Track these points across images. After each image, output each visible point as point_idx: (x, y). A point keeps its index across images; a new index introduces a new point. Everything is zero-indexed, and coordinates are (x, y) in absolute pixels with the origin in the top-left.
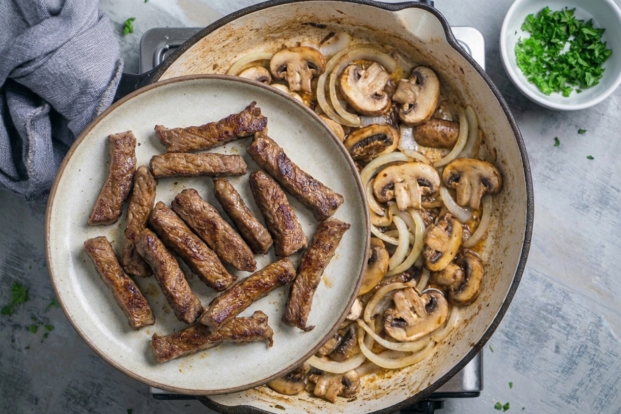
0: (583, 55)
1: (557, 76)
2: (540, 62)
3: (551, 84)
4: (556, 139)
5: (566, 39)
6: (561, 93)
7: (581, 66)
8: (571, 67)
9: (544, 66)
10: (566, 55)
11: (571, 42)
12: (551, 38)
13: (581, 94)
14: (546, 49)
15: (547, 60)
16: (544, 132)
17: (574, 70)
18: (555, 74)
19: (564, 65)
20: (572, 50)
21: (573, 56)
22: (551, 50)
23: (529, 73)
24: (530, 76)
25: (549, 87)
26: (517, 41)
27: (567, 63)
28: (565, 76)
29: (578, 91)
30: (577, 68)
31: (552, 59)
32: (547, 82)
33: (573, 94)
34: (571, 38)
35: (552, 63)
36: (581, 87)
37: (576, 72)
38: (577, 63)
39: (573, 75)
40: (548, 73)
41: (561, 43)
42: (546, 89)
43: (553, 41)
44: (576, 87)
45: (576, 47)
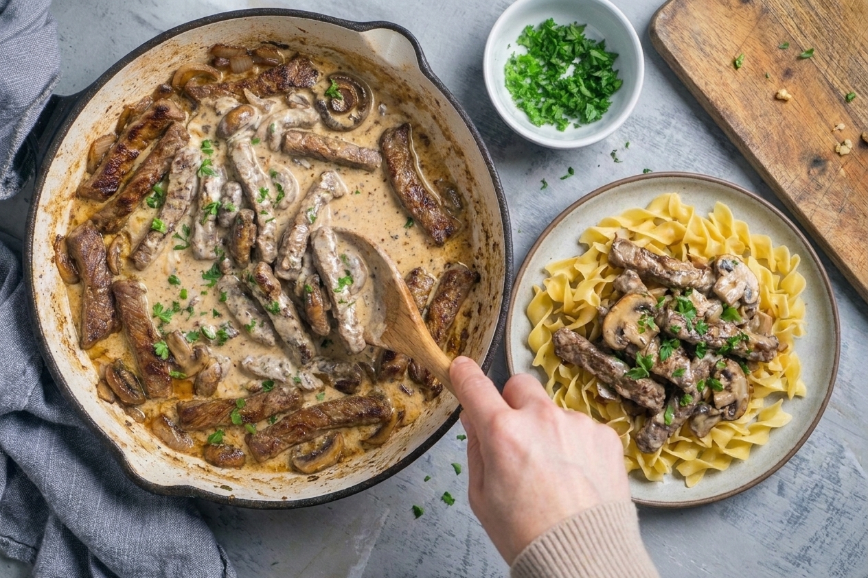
0: (587, 82)
1: (553, 104)
2: (534, 86)
3: (543, 114)
4: (543, 182)
5: (569, 61)
6: (554, 126)
7: (583, 96)
8: (571, 95)
9: (540, 91)
10: (568, 80)
11: (575, 64)
12: (551, 58)
13: (579, 130)
14: (544, 70)
15: (543, 83)
16: (529, 172)
17: (575, 99)
18: (551, 101)
19: (563, 93)
20: (575, 75)
21: (575, 82)
22: (550, 72)
23: (519, 97)
24: (520, 101)
25: (540, 116)
26: (510, 57)
27: (567, 92)
28: (563, 105)
29: (576, 126)
30: (578, 99)
31: (550, 83)
32: (540, 110)
33: (570, 128)
34: (577, 61)
35: (549, 88)
36: (581, 121)
37: (576, 102)
38: (579, 91)
39: (571, 104)
40: (543, 99)
41: (563, 64)
42: (536, 119)
43: (553, 61)
44: (575, 121)
45: (580, 72)
